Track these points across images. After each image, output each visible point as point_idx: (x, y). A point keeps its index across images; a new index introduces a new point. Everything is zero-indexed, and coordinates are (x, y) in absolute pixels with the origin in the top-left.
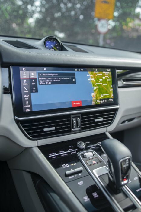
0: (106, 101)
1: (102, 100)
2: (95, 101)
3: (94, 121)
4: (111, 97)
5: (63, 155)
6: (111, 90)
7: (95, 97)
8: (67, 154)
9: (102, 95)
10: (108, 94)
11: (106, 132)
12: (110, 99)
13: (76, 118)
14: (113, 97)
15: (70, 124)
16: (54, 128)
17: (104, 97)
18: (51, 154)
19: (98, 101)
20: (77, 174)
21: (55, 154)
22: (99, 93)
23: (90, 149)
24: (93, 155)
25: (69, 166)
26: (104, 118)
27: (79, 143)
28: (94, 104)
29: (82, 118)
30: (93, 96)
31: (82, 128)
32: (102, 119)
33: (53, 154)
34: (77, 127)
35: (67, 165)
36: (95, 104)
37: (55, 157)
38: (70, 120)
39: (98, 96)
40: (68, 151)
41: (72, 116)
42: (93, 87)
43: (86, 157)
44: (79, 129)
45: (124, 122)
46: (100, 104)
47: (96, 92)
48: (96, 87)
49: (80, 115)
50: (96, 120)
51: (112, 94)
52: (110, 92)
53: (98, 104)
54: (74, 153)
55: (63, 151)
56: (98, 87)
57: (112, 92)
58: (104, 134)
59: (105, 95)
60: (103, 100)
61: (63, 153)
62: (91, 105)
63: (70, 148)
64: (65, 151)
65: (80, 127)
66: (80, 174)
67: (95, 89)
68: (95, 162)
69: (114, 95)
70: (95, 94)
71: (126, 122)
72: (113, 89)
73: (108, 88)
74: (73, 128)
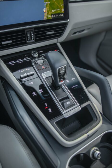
0: (57, 16)
1: (53, 15)
2: (47, 16)
3: (46, 34)
4: (62, 12)
5: (20, 63)
6: (62, 5)
7: (47, 12)
8: (23, 62)
9: (53, 10)
10: (59, 9)
11: (57, 42)
12: (61, 14)
13: (30, 32)
14: (64, 12)
15: (25, 37)
16: (11, 41)
17: (56, 12)
18: (11, 62)
19: (50, 16)
20: (30, 77)
21: (13, 62)
22: (50, 9)
23: (42, 57)
24: (44, 62)
25: (24, 71)
26: (54, 31)
27: (33, 52)
28: (45, 19)
29: (35, 32)
30: (45, 12)
31: (36, 40)
32: (53, 32)
33: (12, 62)
34: (32, 40)
35: (23, 71)
36: (47, 19)
37: (14, 64)
38: (25, 33)
39: (49, 11)
40: (24, 59)
41: (26, 31)
42: (45, 2)
43: (37, 64)
44: (34, 41)
45: (75, 33)
46: (51, 18)
47: (48, 7)
48: (47, 3)
49: (33, 29)
50: (47, 33)
51: (63, 9)
52: (61, 8)
53: (50, 19)
54: (28, 60)
55: (20, 60)
56: (50, 2)
57: (63, 7)
58: (55, 44)
59: (56, 10)
60: (55, 15)
61: (20, 61)
62: (43, 20)
63: (26, 57)
64: (22, 60)
65: (34, 39)
66: (31, 77)
67: (47, 5)
68: (44, 67)
69: (64, 10)
70: (47, 10)
71: (77, 33)
72: (64, 4)
73: (59, 4)
74: (28, 40)
